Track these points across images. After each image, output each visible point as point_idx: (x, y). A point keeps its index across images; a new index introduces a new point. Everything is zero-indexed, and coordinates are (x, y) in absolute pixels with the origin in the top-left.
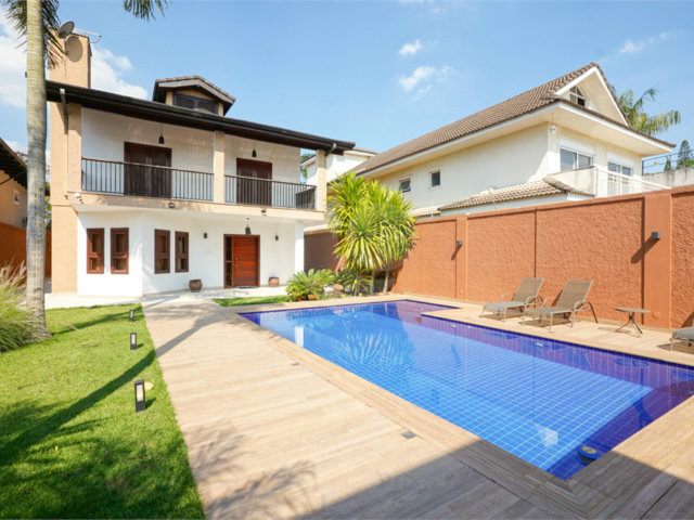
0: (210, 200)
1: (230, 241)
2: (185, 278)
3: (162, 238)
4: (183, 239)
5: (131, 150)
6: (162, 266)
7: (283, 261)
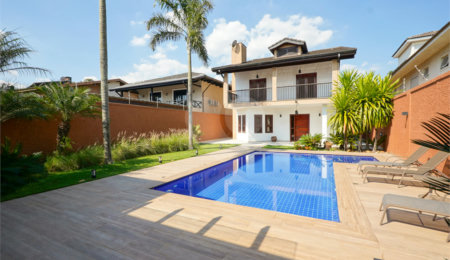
0: (271, 100)
1: (293, 118)
2: (270, 135)
3: (258, 118)
4: (270, 118)
5: (252, 82)
6: (258, 130)
7: (322, 127)
